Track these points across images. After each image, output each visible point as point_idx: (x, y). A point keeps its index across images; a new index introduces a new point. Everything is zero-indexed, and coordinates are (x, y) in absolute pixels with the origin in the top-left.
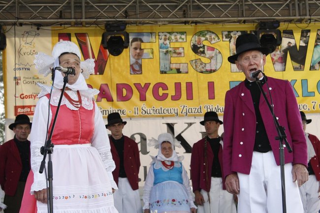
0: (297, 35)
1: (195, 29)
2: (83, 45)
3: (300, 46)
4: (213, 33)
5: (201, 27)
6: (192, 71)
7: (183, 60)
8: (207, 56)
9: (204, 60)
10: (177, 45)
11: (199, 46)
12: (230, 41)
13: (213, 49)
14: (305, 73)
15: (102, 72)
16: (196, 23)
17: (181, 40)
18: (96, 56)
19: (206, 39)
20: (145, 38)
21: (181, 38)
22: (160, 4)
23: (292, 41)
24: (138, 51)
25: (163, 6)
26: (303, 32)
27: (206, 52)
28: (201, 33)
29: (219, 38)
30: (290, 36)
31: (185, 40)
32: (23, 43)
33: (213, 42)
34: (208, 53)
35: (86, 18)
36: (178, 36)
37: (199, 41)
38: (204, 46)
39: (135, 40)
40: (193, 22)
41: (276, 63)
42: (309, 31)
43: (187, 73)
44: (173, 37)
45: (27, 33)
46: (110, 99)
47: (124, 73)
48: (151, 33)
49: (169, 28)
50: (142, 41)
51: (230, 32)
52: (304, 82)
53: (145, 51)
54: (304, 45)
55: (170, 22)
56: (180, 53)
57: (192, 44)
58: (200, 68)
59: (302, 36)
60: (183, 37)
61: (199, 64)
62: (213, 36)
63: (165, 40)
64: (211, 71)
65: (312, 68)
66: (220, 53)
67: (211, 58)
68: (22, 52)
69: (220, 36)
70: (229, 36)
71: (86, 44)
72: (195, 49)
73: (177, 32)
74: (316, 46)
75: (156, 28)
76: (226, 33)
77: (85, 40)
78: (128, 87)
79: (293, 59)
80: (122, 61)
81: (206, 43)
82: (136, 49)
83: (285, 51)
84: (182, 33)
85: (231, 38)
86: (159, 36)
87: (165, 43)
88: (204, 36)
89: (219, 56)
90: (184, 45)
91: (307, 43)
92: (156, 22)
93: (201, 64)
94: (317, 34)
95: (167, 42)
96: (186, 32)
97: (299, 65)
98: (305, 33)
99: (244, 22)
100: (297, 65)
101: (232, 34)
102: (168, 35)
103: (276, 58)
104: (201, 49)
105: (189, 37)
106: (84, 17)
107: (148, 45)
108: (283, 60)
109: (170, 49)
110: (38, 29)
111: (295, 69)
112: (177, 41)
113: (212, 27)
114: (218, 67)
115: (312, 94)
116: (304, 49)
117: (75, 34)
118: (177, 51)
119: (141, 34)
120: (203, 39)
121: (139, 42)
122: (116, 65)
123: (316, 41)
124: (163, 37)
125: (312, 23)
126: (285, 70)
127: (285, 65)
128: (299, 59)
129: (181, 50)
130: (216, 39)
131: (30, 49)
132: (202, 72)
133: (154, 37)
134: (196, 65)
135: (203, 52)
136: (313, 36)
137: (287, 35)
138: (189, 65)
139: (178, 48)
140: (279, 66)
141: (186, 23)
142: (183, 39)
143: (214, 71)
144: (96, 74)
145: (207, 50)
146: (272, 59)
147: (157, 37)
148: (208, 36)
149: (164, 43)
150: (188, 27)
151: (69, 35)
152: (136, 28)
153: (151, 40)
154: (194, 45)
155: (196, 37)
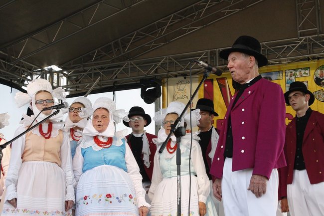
1: (318, 64)
2: (222, 89)
10: (302, 79)
11: (321, 78)
16: (318, 58)
17: (305, 75)
20: (273, 77)
21: (305, 73)
22: (286, 46)
25: (288, 47)
28: (323, 67)
31: (308, 75)
32: (177, 90)
35: (219, 65)
36: (303, 72)
37: (322, 74)
40: (314, 58)
44: (298, 73)
45: (181, 82)
48: (279, 72)
49: (294, 65)
50: (271, 79)
55: (293, 61)
57: (315, 77)
58: (323, 98)
60: (307, 72)
61: (322, 95)
63: (291, 76)
68: (176, 97)
71: (225, 86)
72: (318, 81)
73: (301, 69)
75: (283, 67)
77: (225, 83)
84: (306, 69)
86: (286, 73)
87: (291, 79)
92: (280, 61)
96: (309, 68)
102: (293, 72)
105: (312, 72)
106: (217, 65)
110: (185, 78)
112: (301, 76)
117: (217, 79)
119: (270, 73)
124: (289, 74)
131: (182, 94)
133: (281, 75)
134: (318, 96)
141: (308, 59)
142: (307, 74)
147: (284, 74)
149: (289, 79)
150: (311, 63)
151: (212, 80)
152: (266, 69)
153: (279, 78)
154: (317, 78)
155: (319, 71)
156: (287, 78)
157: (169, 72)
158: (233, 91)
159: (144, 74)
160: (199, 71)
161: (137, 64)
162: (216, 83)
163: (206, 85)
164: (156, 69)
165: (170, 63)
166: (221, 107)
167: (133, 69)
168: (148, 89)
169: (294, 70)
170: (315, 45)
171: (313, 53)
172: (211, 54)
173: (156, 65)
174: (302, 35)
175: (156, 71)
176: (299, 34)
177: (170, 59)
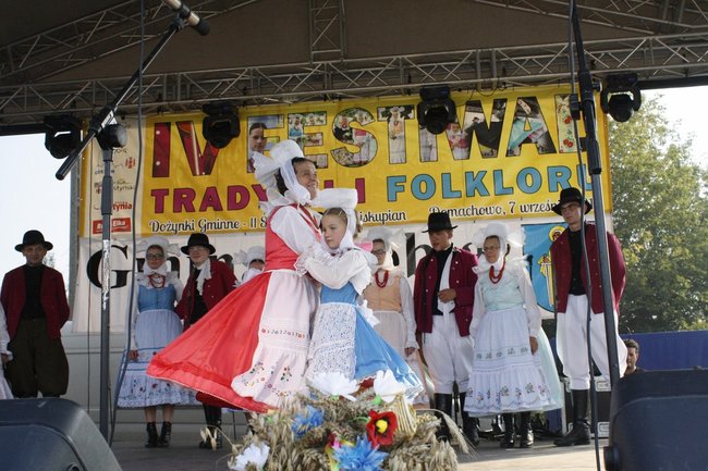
0: (488, 107)
1: (340, 107)
2: (186, 139)
3: (491, 123)
4: (365, 110)
5: (346, 104)
6: (332, 163)
7: (321, 150)
8: (356, 142)
9: (351, 148)
10: (313, 130)
11: (344, 129)
12: (388, 121)
13: (363, 133)
14: (500, 160)
15: (208, 172)
16: (340, 98)
17: (319, 123)
18: (202, 151)
19: (355, 120)
20: (269, 123)
21: (319, 120)
22: (291, 76)
23: (480, 116)
24: (259, 141)
25: (294, 77)
26: (495, 102)
27: (354, 136)
28: (347, 112)
29: (372, 118)
30: (477, 109)
31: (324, 123)
33: (365, 122)
34: (357, 139)
35: (182, 100)
36: (315, 118)
37: (345, 123)
38: (351, 129)
39: (255, 126)
40: (334, 97)
41: (456, 148)
42: (505, 100)
43: (327, 167)
44: (308, 119)
46: (218, 208)
47: (239, 172)
48: (279, 116)
49: (302, 106)
50: (265, 127)
51: (388, 108)
52: (498, 174)
53: (269, 140)
54: (498, 120)
55: (301, 99)
56: (317, 141)
57: (334, 127)
58: (345, 159)
59: (495, 108)
60: (322, 118)
61: (344, 155)
62: (365, 115)
63: (297, 124)
64: (361, 164)
65: (510, 153)
66: (374, 137)
67: (360, 145)
69: (375, 115)
70: (387, 114)
71: (189, 135)
72: (339, 134)
73: (313, 113)
74: (514, 122)
75: (285, 109)
76: (384, 109)
77: (190, 130)
78: (243, 190)
79: (480, 141)
80: (236, 156)
81: (354, 125)
82: (256, 138)
83: (469, 131)
84: (321, 113)
85: (390, 116)
87: (297, 128)
88: (351, 115)
89: (373, 142)
90: (323, 129)
91: (502, 117)
92: (281, 99)
93: (347, 154)
94: (518, 105)
95: (300, 126)
96: (326, 112)
97: (490, 149)
98: (499, 105)
99: (409, 92)
100: (487, 150)
101: (391, 111)
102: (301, 117)
103: (455, 141)
104: (347, 134)
105: (330, 119)
107: (273, 132)
108: (467, 143)
109: (303, 136)
110: (123, 118)
111: (484, 155)
112: (313, 125)
113: (363, 102)
114: (371, 157)
115: (510, 191)
116: (498, 127)
117: (177, 123)
118: (314, 138)
119: (265, 117)
120: (350, 119)
121: (261, 129)
122: (229, 161)
123: (515, 115)
124: (295, 120)
125: (509, 90)
126: (468, 158)
127: (469, 150)
128: (491, 141)
129: (319, 137)
130: (369, 118)
132: (347, 166)
133: (281, 120)
134: (339, 157)
135: (350, 138)
136: (510, 108)
137: (473, 108)
138: (330, 157)
139: (315, 134)
140: (459, 152)
141: (325, 98)
142: (322, 121)
143: (365, 163)
144: (201, 174)
145: (356, 134)
146: (450, 143)
147: (286, 120)
148: (357, 116)
149: (294, 128)
150: (329, 104)
151: (168, 125)
152: (258, 110)
153: (277, 125)
154: (337, 129)
155: (340, 118)
156: (291, 126)
157: (95, 106)
158: (203, 142)
159: (50, 108)
160: (147, 108)
161: (40, 92)
162: (174, 129)
163: (158, 132)
164: (74, 102)
165: (98, 93)
166: (182, 168)
167: (33, 100)
168: (58, 134)
169: (302, 114)
170: (336, 77)
171: (333, 88)
172: (168, 82)
173: (73, 95)
174: (317, 58)
175: (74, 105)
176: (312, 57)
177: (98, 86)
